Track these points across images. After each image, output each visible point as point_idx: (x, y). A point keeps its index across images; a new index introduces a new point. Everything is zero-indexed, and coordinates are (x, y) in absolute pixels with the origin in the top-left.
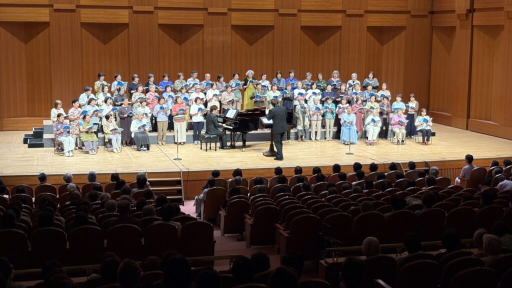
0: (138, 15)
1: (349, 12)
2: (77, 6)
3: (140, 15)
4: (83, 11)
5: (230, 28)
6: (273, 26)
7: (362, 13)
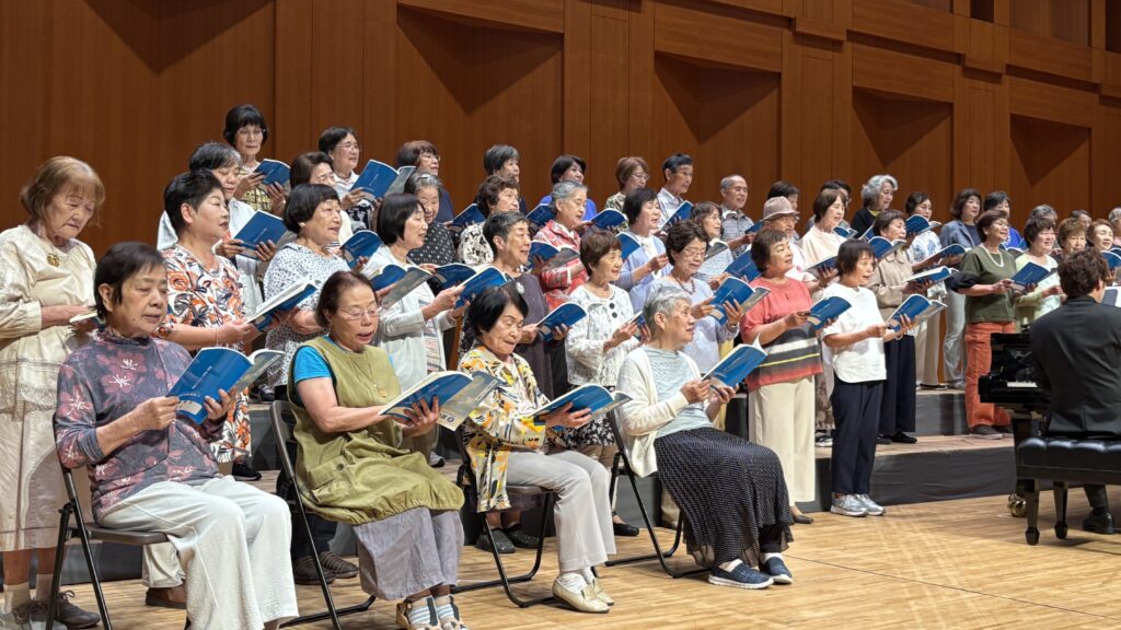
5: (650, 61)
6: (779, 75)
7: (997, 70)
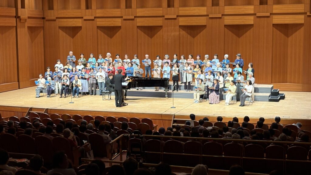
0: (126, 21)
1: (258, 15)
2: (95, 17)
3: (127, 21)
4: (98, 20)
5: (178, 27)
6: (206, 26)
7: (268, 15)
